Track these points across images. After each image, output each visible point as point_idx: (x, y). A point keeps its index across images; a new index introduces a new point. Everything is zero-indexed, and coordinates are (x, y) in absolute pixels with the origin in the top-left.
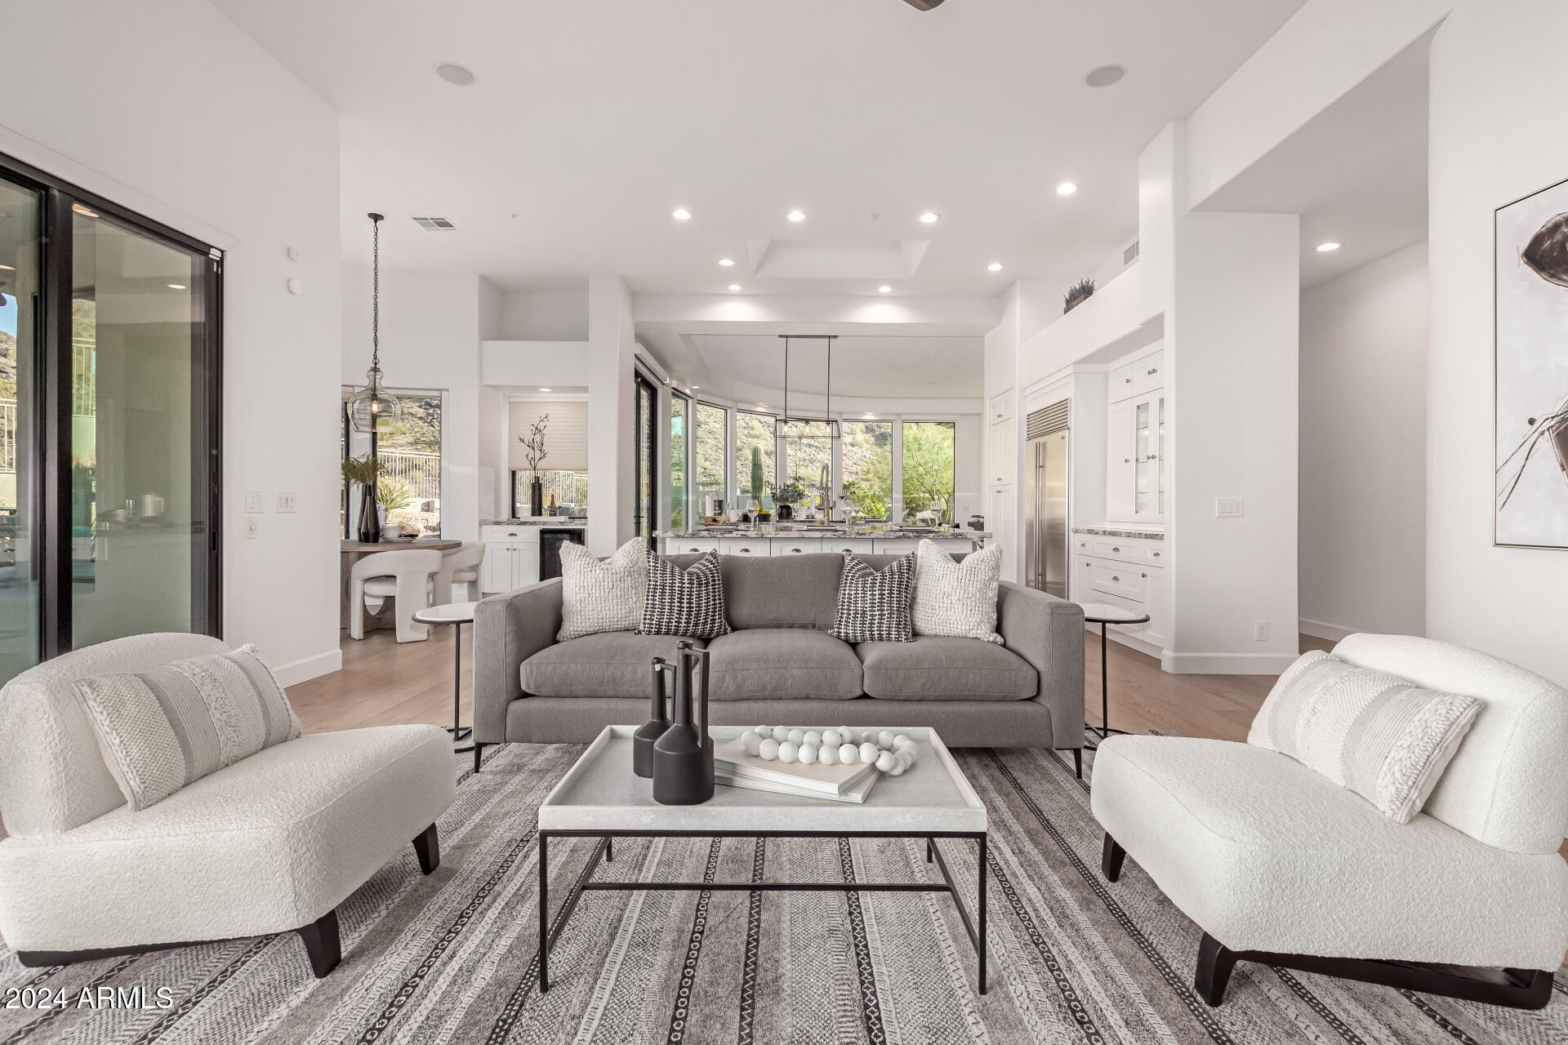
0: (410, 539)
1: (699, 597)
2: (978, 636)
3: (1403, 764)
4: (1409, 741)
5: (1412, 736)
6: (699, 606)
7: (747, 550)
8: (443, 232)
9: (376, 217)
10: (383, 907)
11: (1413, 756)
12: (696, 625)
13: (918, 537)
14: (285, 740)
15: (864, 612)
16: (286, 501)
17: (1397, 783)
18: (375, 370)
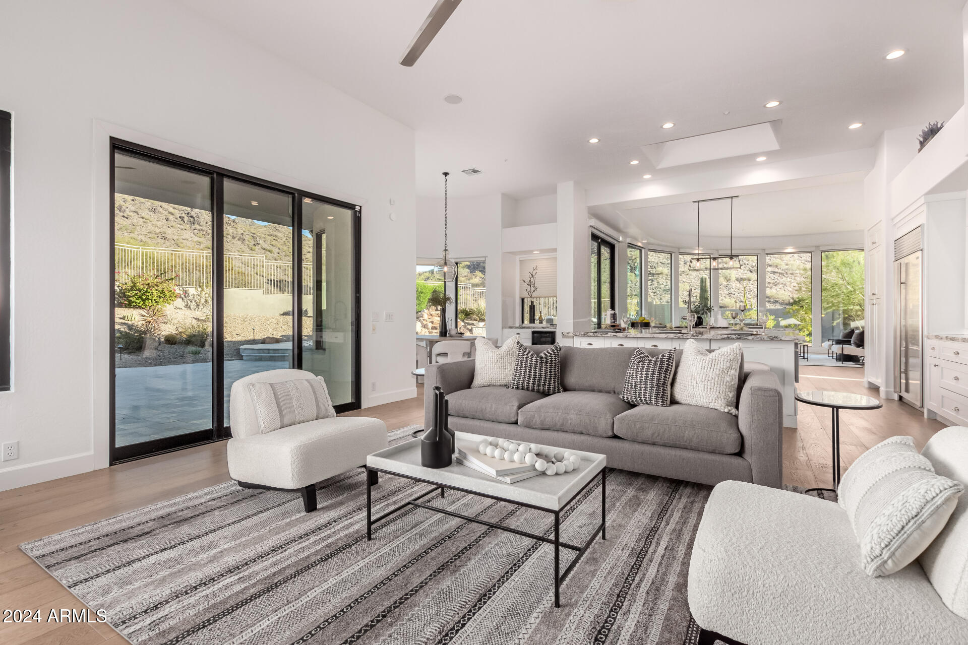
0: (460, 335)
1: (541, 370)
2: (716, 407)
3: (882, 529)
4: (891, 511)
5: (894, 507)
6: (540, 375)
7: (590, 344)
8: (476, 175)
9: (446, 174)
10: (346, 494)
11: (890, 524)
12: (539, 385)
13: (740, 338)
14: (327, 417)
15: (636, 385)
16: (389, 317)
17: (873, 543)
18: (446, 250)
